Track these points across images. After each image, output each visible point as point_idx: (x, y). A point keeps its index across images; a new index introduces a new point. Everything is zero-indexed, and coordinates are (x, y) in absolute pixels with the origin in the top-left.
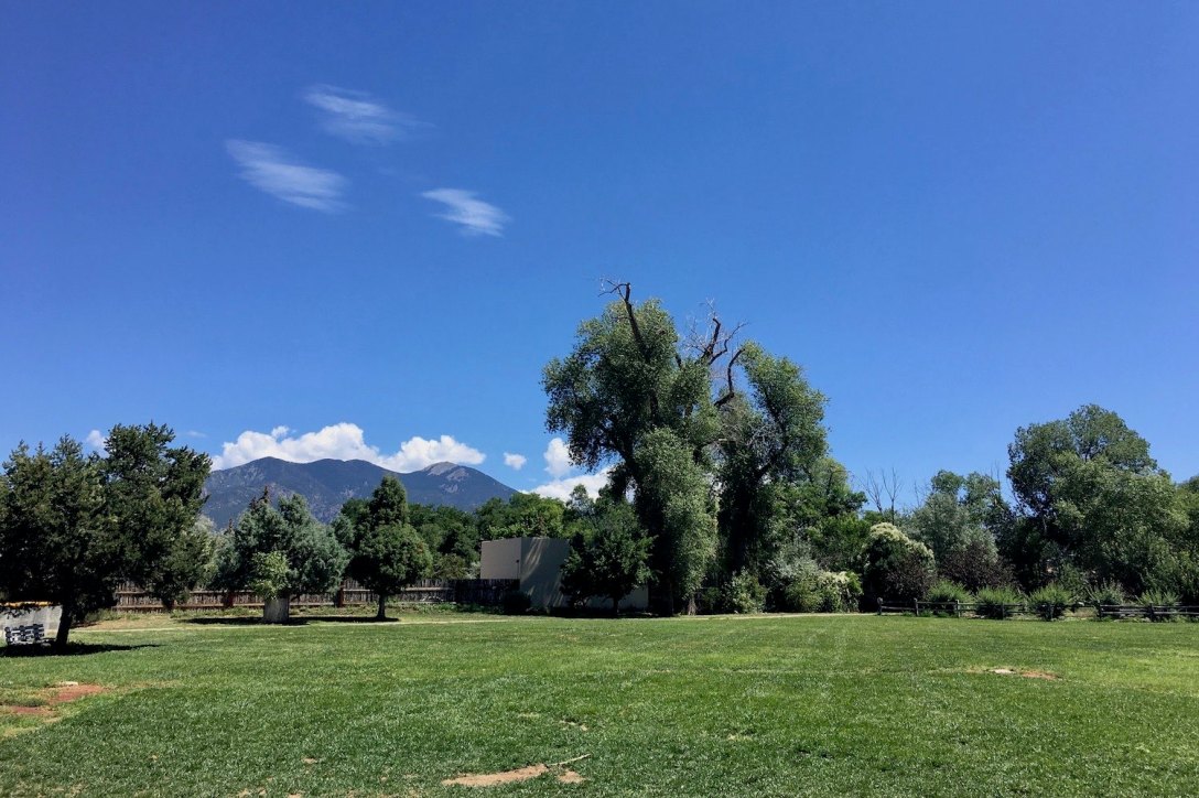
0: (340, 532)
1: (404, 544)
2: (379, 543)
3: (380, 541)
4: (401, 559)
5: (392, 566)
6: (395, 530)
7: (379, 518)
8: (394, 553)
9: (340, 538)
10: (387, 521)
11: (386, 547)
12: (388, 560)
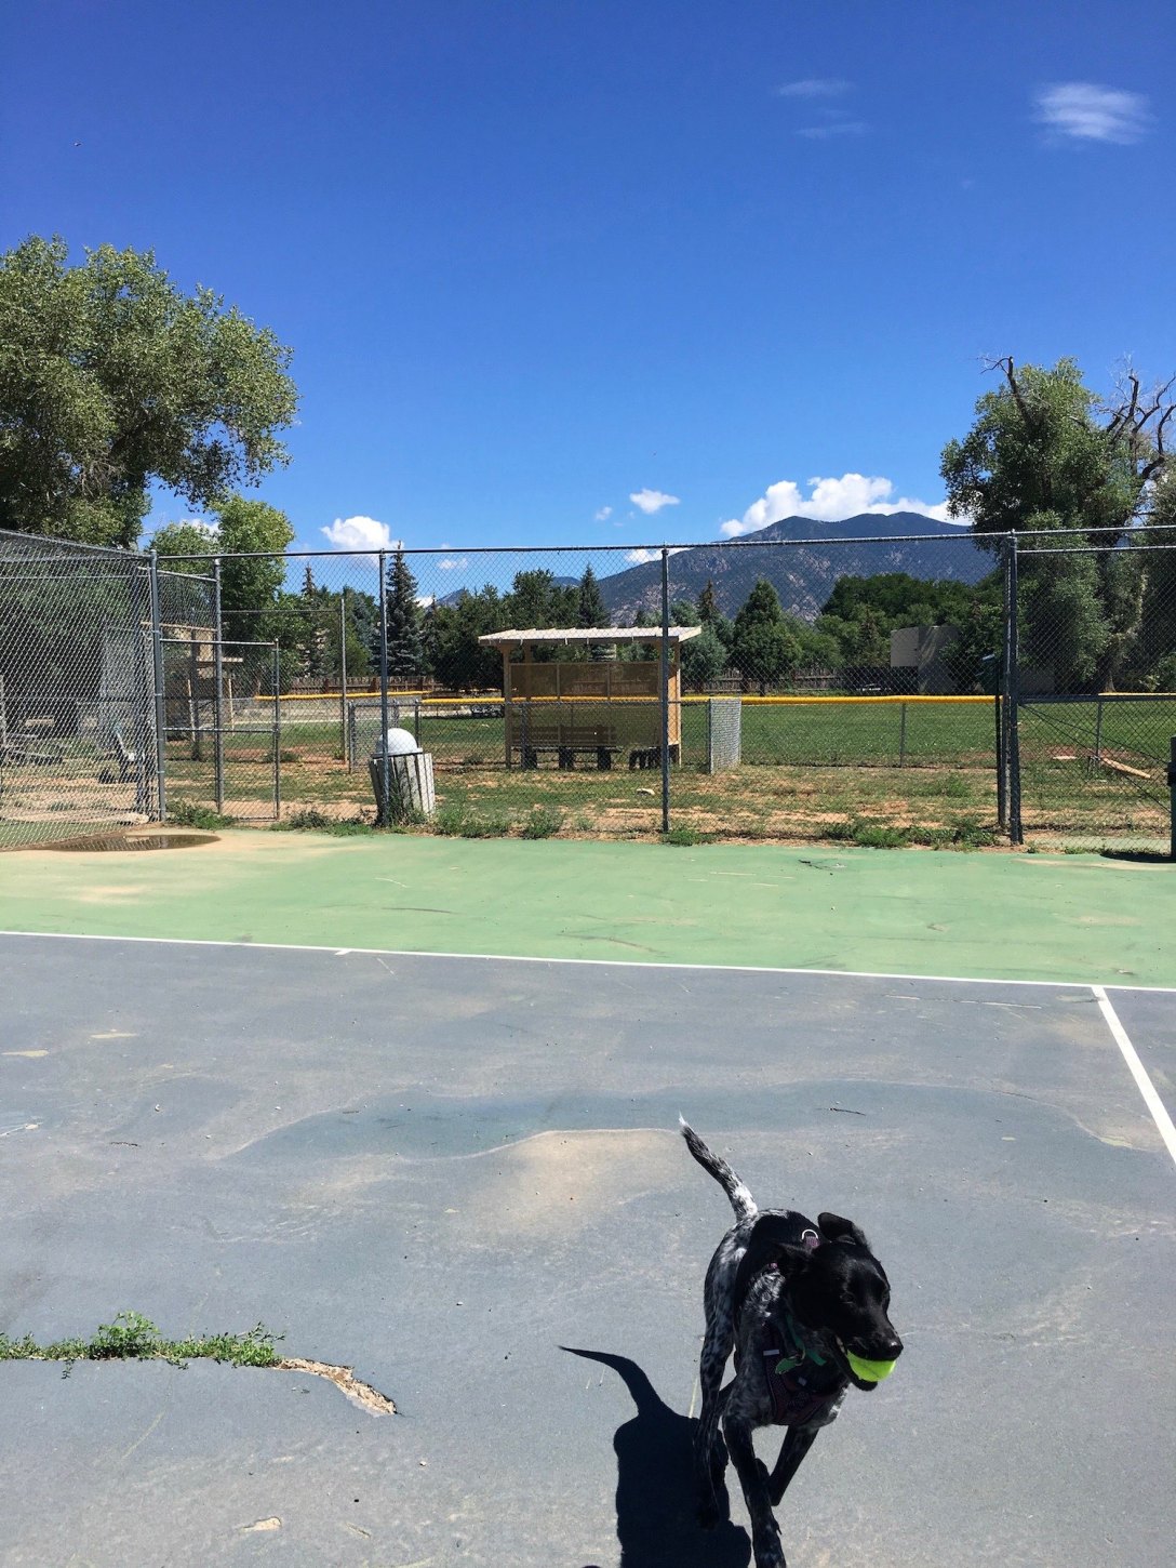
0: (720, 631)
1: (774, 640)
2: (752, 639)
3: (753, 639)
4: (771, 653)
5: (762, 658)
6: (766, 628)
7: (753, 618)
8: (764, 647)
9: (719, 636)
10: (760, 621)
11: (758, 642)
12: (759, 654)
